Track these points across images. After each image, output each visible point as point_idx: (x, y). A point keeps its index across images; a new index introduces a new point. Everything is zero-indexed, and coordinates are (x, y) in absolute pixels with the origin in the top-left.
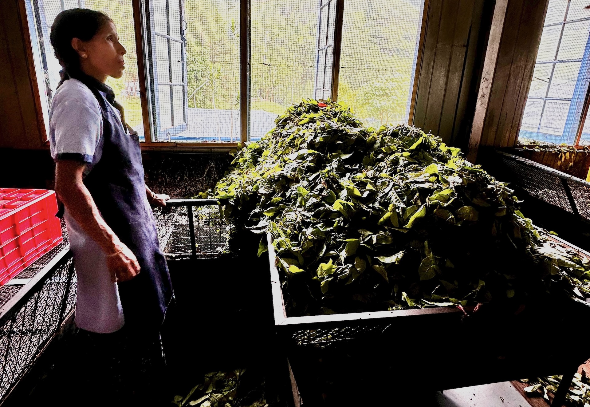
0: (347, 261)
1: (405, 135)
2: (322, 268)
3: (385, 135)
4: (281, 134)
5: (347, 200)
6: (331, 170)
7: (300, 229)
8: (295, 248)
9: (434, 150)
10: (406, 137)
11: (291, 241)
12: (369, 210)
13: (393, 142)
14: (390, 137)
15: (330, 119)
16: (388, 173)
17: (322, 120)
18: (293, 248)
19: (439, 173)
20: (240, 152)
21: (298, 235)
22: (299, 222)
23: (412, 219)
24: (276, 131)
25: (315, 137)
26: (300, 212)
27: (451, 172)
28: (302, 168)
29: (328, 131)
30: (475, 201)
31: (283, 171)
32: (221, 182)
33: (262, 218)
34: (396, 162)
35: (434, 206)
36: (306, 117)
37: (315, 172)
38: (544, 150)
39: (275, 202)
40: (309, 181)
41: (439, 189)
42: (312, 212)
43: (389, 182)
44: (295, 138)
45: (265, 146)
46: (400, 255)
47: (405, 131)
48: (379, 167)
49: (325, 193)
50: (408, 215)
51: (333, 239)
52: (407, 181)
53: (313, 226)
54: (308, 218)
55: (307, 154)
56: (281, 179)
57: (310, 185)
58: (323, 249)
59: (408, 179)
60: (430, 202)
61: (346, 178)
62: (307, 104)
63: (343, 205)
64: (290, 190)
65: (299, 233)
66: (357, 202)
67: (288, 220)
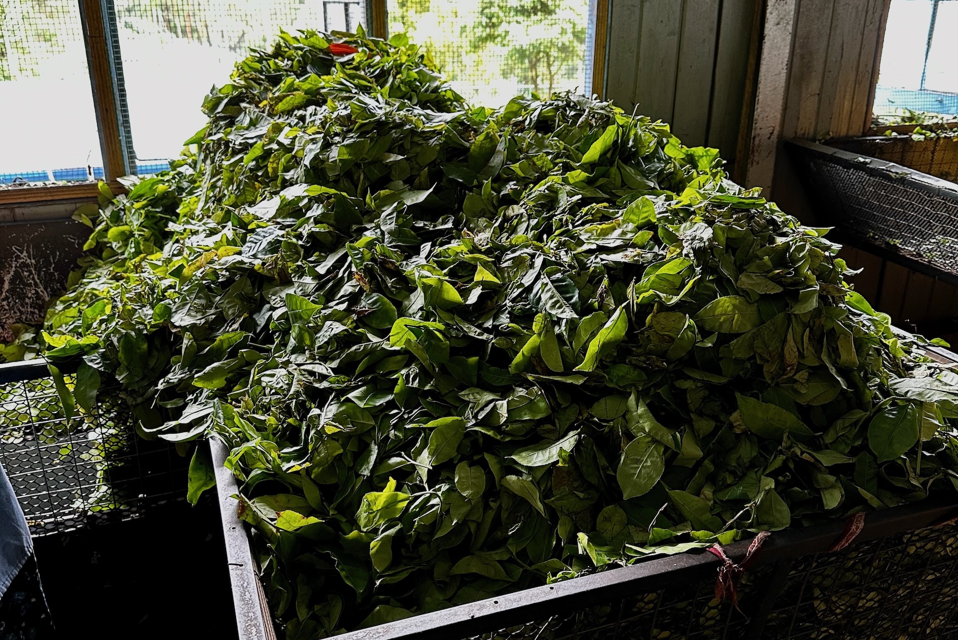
0: (434, 477)
1: (571, 126)
2: (369, 505)
3: (520, 127)
4: (227, 143)
5: (426, 318)
6: (376, 239)
7: (303, 409)
8: (292, 463)
9: (648, 159)
10: (576, 129)
11: (281, 446)
12: (485, 336)
13: (541, 145)
14: (532, 134)
15: (366, 90)
16: (530, 234)
17: (345, 94)
18: (285, 465)
19: (659, 220)
20: (108, 212)
21: (297, 430)
22: (297, 393)
23: (593, 347)
24: (210, 135)
25: (327, 146)
26: (299, 365)
27: (686, 213)
28: (294, 240)
29: (362, 125)
30: (745, 281)
31: (240, 253)
32: (60, 307)
33: (190, 397)
34: (549, 202)
35: (645, 308)
36: (297, 90)
37: (332, 250)
38: (933, 135)
39: (225, 346)
40: (318, 277)
41: (660, 261)
42: (333, 359)
43: (533, 256)
44: (267, 154)
45: (185, 184)
46: (568, 443)
47: (573, 113)
48: (506, 219)
49: (364, 304)
50: (585, 339)
51: (395, 427)
52: (580, 250)
53: (337, 397)
54: (323, 377)
55: (306, 201)
56: (237, 278)
57: (320, 288)
58: (369, 455)
59: (581, 243)
60: (638, 298)
61: (421, 259)
62: (297, 48)
63: (416, 330)
64: (267, 306)
65: (301, 420)
66: (453, 319)
67: (267, 391)
